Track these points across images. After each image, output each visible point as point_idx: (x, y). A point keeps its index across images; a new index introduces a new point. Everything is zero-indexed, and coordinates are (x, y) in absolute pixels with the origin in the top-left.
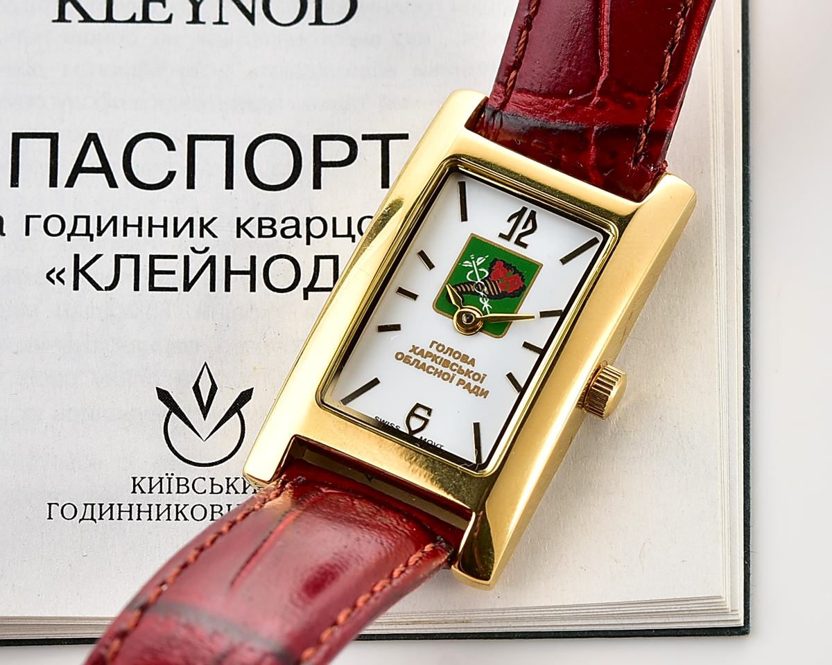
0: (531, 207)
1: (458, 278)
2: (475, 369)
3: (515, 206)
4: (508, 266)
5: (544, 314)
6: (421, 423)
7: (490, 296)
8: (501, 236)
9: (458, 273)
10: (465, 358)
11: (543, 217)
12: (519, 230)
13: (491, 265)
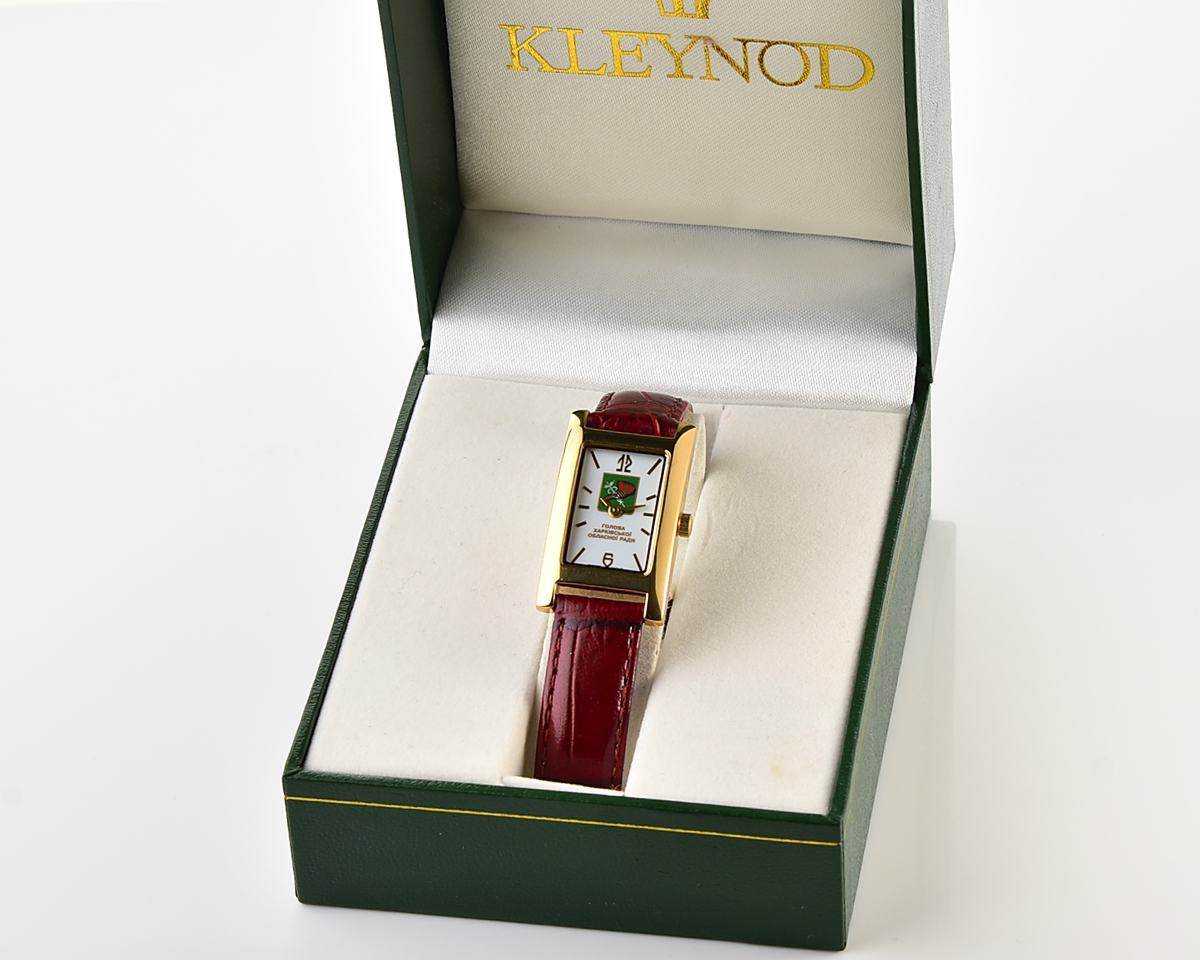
0: (626, 454)
1: (604, 493)
3: (619, 455)
4: (624, 482)
5: (648, 499)
6: (610, 561)
7: (621, 498)
8: (618, 470)
9: (604, 492)
10: (619, 528)
11: (633, 457)
12: (625, 465)
13: (617, 484)
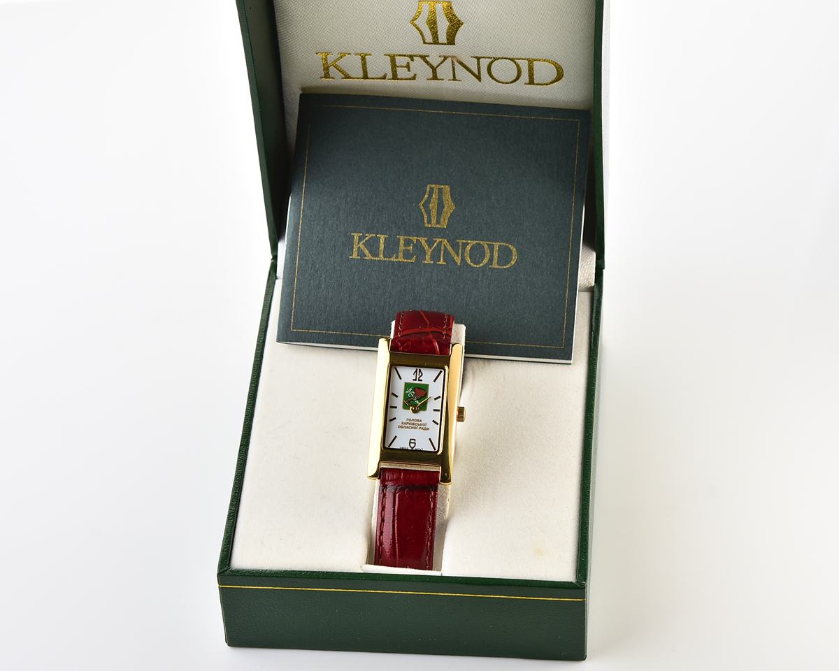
0: (418, 368)
1: (406, 397)
2: (423, 423)
3: (414, 370)
4: (419, 388)
5: (435, 399)
6: (414, 444)
7: (417, 399)
8: (414, 380)
9: (405, 395)
10: (418, 420)
11: (422, 370)
12: (418, 377)
13: (414, 390)
